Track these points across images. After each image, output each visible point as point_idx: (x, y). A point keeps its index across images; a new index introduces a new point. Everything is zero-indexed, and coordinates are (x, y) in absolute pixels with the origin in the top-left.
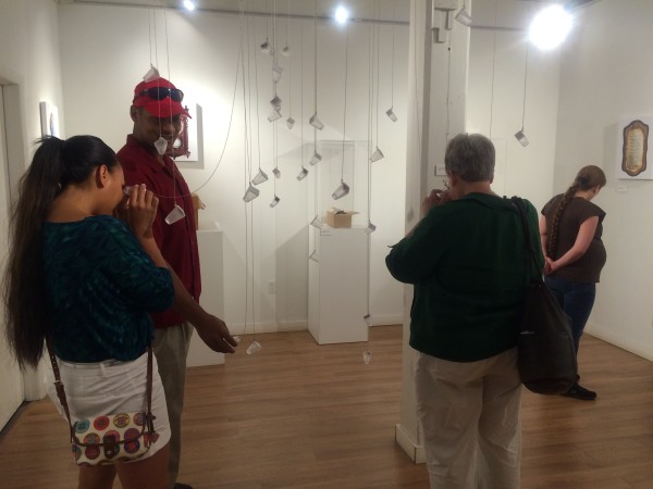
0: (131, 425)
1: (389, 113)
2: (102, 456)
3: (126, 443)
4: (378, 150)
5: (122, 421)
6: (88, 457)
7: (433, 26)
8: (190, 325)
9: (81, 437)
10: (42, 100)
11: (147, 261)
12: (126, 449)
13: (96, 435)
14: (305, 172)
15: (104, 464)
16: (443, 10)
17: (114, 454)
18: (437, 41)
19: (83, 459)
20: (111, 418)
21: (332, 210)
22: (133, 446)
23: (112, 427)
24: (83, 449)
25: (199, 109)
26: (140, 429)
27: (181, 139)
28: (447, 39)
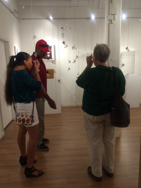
0: (28, 117)
2: (21, 123)
3: (27, 121)
5: (27, 116)
6: (19, 123)
7: (110, 19)
8: (45, 99)
9: (18, 118)
10: (15, 45)
11: (33, 79)
12: (27, 122)
13: (21, 118)
14: (75, 61)
15: (22, 125)
16: (113, 15)
17: (24, 123)
18: (111, 23)
19: (18, 123)
20: (25, 115)
22: (28, 122)
23: (24, 117)
24: (18, 121)
26: (30, 119)
27: (50, 55)
28: (114, 23)
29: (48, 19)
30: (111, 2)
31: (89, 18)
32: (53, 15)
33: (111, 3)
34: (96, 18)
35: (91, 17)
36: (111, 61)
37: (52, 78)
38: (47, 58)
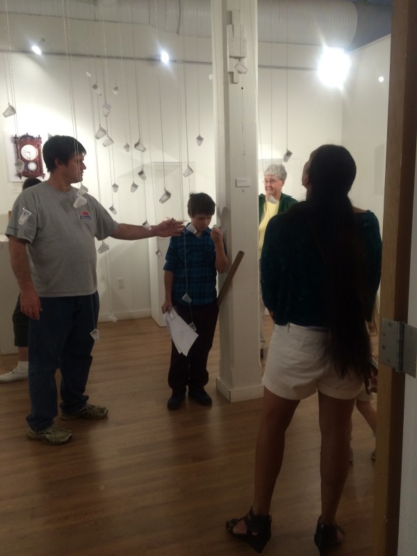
4: (189, 167)
7: (229, 70)
16: (235, 58)
18: (232, 82)
28: (240, 80)
29: (26, 52)
30: (230, 22)
31: (153, 60)
32: (42, 42)
33: (231, 26)
34: (174, 61)
35: (160, 56)
36: (236, 186)
38: (28, 172)
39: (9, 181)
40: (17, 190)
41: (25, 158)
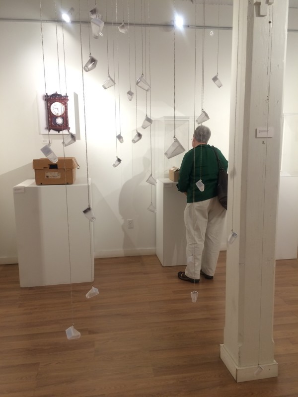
1: (215, 79)
4: (204, 112)
7: (255, 1)
14: (140, 135)
18: (259, 15)
21: (172, 169)
25: (76, 96)
27: (63, 118)
28: (268, 13)
29: (58, 21)
32: (71, 11)
34: (187, 26)
36: (256, 137)
37: (68, 184)
38: (55, 126)
39: (40, 134)
40: (46, 141)
41: (54, 113)
